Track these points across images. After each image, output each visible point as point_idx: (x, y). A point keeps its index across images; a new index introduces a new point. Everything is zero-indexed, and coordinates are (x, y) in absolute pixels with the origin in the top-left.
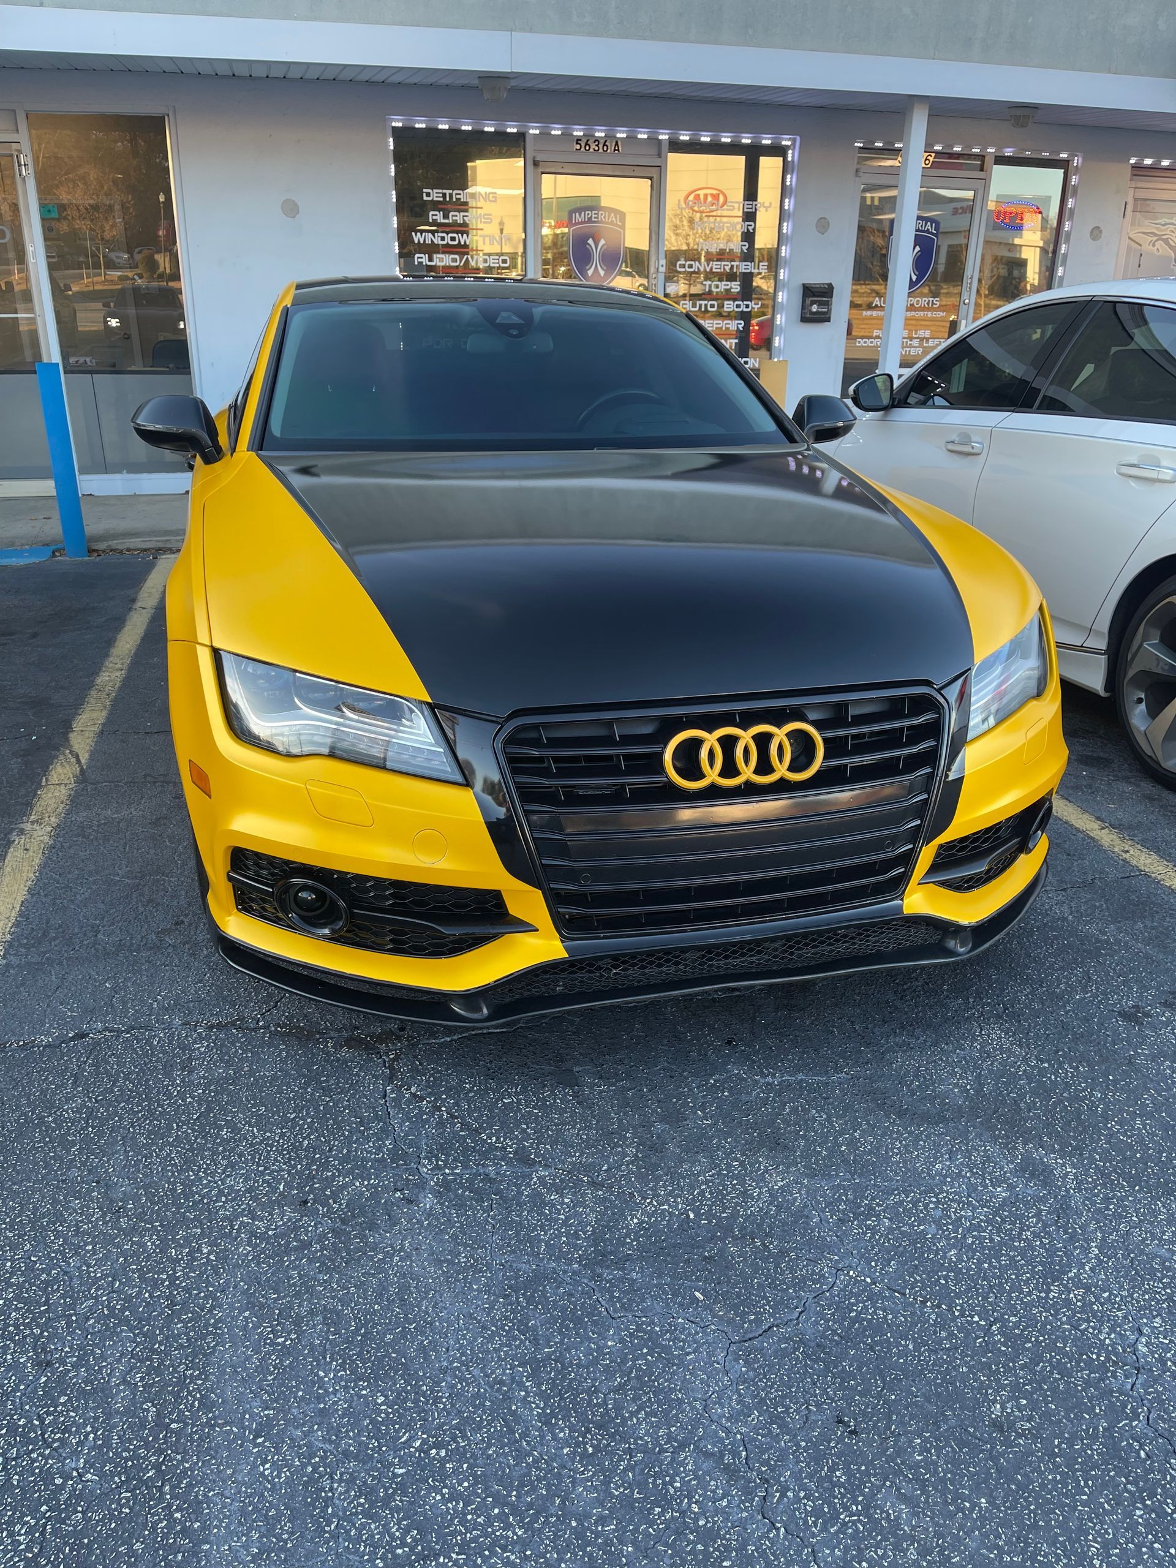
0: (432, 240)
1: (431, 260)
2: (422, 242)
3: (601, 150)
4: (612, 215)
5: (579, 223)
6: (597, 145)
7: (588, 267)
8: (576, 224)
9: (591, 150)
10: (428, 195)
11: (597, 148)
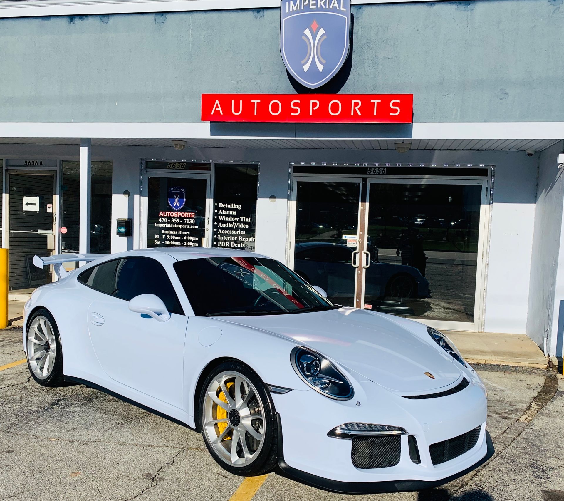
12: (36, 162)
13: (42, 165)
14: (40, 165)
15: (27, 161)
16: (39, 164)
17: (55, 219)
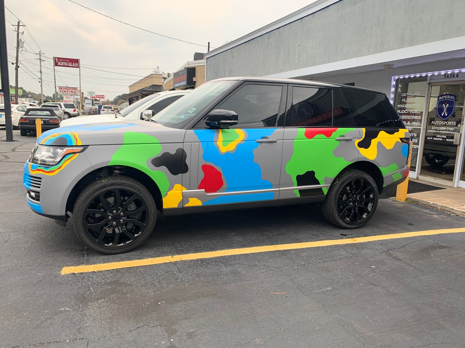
0: (402, 107)
1: (401, 112)
2: (399, 107)
3: (452, 77)
4: (452, 96)
5: (441, 100)
6: (451, 76)
7: (442, 113)
8: (440, 100)
9: (449, 77)
10: (403, 95)
11: (451, 77)
12: (453, 75)
13: (458, 76)
14: (457, 76)
15: (446, 75)
16: (455, 76)
17: (463, 120)
